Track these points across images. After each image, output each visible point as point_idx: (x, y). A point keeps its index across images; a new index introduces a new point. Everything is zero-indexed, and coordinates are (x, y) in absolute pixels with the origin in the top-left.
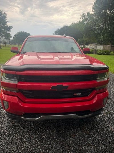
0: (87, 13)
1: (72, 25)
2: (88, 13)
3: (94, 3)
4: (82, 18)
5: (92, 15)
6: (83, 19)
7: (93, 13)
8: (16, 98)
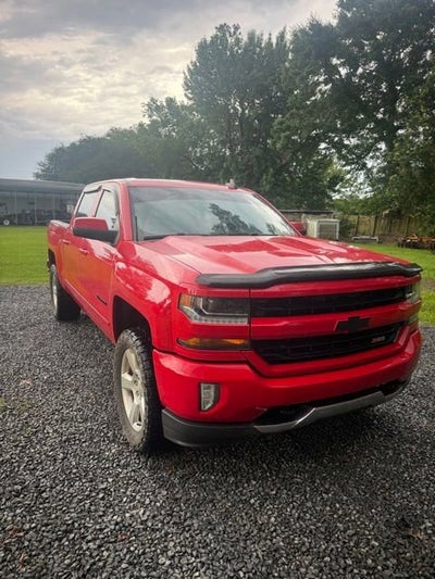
0: (167, 101)
1: (108, 135)
2: (170, 101)
3: (189, 69)
4: (150, 116)
5: (183, 107)
6: (154, 118)
7: (187, 102)
8: (246, 367)
